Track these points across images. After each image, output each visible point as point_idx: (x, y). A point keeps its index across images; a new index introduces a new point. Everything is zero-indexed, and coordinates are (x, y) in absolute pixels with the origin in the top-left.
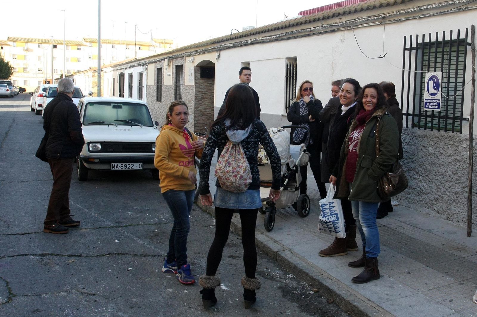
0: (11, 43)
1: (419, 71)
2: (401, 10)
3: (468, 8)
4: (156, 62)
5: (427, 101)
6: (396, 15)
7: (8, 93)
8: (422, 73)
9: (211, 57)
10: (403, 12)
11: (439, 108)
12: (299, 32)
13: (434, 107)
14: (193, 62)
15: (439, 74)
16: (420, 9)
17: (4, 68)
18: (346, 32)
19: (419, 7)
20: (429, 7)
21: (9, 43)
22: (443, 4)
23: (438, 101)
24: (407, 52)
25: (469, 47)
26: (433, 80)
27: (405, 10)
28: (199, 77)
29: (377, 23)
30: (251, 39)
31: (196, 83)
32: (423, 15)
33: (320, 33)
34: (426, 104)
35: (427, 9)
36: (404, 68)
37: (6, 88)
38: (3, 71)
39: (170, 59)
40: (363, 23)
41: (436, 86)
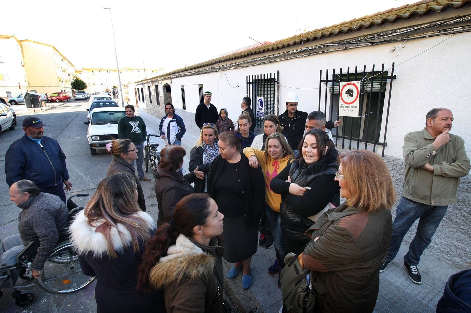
0: (85, 71)
1: (254, 96)
2: (245, 61)
3: (275, 60)
4: (147, 83)
5: (258, 112)
6: (242, 64)
7: (83, 98)
8: (255, 97)
9: (168, 82)
10: (245, 62)
11: (263, 117)
12: (202, 71)
13: (261, 116)
14: (162, 84)
15: (262, 98)
16: (253, 61)
17: (81, 84)
18: (222, 72)
19: (253, 59)
20: (257, 59)
21: (83, 71)
22: (263, 58)
23: (263, 113)
24: (248, 85)
25: (276, 83)
26: (260, 101)
27: (246, 60)
28: (166, 92)
29: (235, 68)
30: (183, 74)
31: (164, 95)
32: (255, 64)
33: (211, 72)
34: (257, 113)
35: (256, 60)
36: (247, 94)
37: (82, 95)
38: (81, 86)
39: (153, 82)
40: (229, 67)
41: (262, 105)
